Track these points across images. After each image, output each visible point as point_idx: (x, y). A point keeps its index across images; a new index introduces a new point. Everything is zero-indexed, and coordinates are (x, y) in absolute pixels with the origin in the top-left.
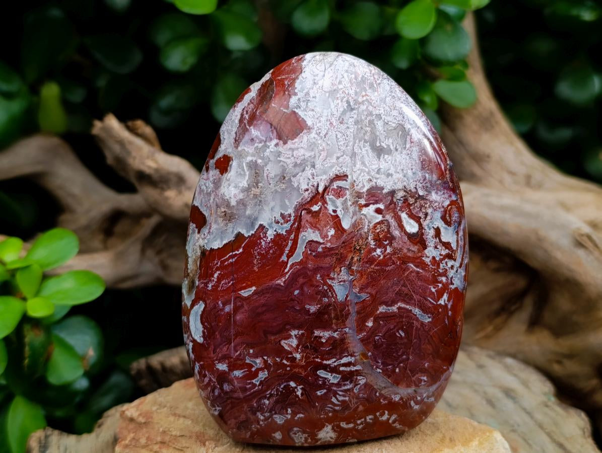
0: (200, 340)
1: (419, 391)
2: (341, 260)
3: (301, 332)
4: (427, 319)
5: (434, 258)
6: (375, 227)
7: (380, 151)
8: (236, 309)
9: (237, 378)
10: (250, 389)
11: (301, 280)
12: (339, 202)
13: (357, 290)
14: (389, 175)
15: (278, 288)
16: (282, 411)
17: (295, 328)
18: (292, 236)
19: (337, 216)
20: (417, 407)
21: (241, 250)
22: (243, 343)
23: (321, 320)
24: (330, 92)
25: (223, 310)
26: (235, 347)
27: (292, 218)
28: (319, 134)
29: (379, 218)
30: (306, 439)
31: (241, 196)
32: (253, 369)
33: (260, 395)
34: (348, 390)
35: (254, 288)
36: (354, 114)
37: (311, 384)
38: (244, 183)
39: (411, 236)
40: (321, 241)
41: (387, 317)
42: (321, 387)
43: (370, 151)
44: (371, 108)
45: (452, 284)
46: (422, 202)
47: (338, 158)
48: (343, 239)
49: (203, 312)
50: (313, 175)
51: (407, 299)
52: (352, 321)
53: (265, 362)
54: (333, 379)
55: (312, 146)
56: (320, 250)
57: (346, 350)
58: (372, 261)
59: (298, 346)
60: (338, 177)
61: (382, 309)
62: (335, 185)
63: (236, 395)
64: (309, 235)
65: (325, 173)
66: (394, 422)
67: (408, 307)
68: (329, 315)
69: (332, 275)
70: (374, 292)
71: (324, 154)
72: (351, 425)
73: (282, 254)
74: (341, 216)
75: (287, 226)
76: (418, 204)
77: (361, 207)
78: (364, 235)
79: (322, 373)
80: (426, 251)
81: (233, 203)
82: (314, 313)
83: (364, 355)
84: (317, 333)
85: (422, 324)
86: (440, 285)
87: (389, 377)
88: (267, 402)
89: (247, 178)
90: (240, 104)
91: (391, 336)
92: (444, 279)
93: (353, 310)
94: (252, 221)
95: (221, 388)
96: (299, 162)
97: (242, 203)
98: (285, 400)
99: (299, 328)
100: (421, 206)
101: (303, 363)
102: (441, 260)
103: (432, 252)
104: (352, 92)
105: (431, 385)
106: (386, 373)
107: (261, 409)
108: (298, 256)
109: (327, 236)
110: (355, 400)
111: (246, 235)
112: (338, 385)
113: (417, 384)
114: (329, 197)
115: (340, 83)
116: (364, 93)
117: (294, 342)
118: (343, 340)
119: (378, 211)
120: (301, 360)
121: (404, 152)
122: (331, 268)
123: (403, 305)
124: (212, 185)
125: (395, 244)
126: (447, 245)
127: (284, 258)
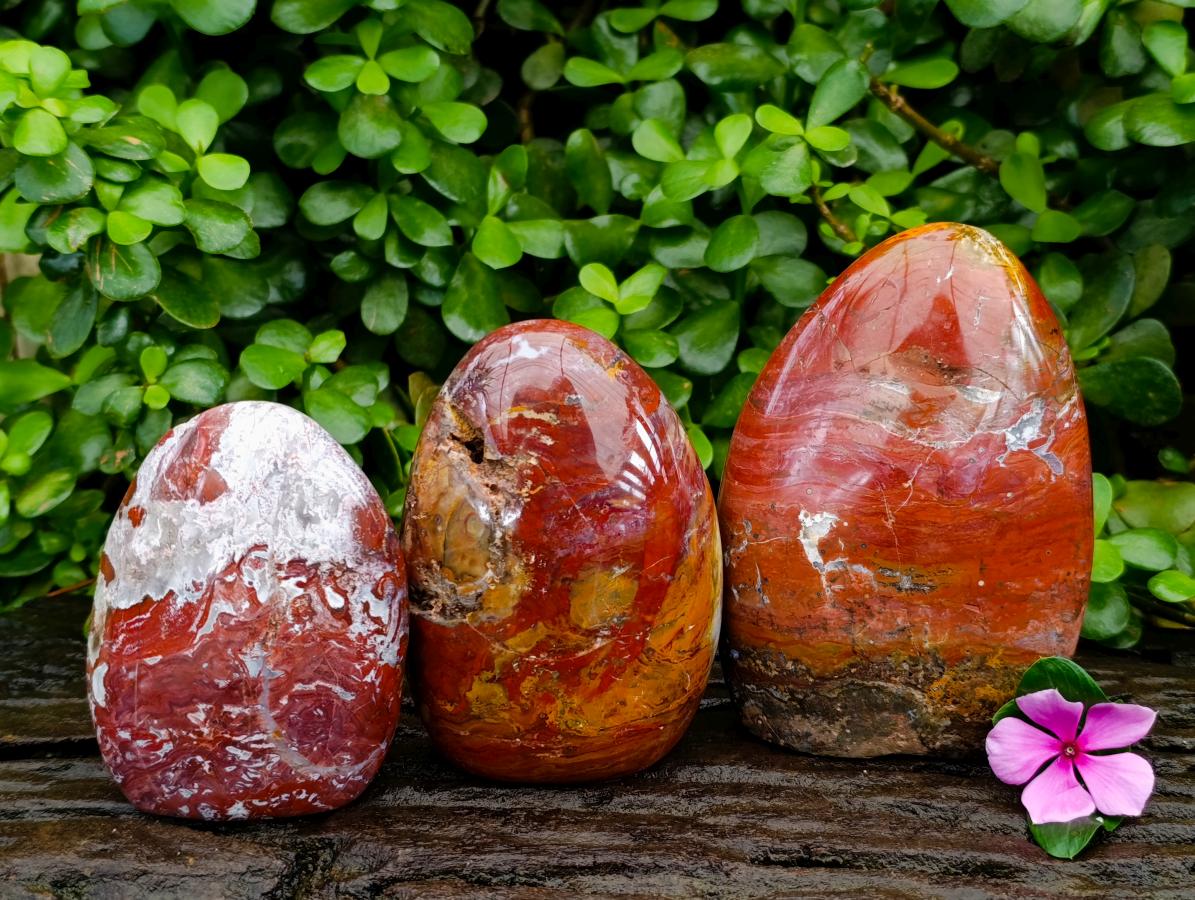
0: (103, 704)
1: (342, 769)
2: (254, 635)
3: (209, 706)
4: (349, 697)
5: (360, 634)
6: (294, 601)
7: (306, 520)
8: (140, 678)
9: (140, 748)
10: (154, 760)
11: (211, 653)
12: (256, 573)
13: (271, 666)
14: (314, 546)
15: (185, 660)
16: (188, 785)
17: (203, 701)
18: (203, 607)
19: (253, 589)
20: (341, 786)
21: (148, 615)
22: (147, 713)
23: (232, 693)
24: (257, 451)
25: (126, 676)
26: (138, 716)
27: (204, 587)
28: (239, 498)
29: (300, 591)
30: (215, 815)
31: (152, 556)
32: (158, 740)
33: (164, 767)
34: (260, 768)
35: (159, 657)
36: (280, 478)
37: (219, 761)
38: (156, 542)
39: (334, 612)
40: (234, 613)
41: (303, 695)
42: (230, 764)
43: (295, 519)
44: (300, 472)
45: (381, 659)
46: (350, 575)
47: (259, 526)
48: (257, 614)
49: (107, 674)
50: (229, 542)
51: (327, 676)
52: (265, 697)
53: (171, 734)
54: (244, 755)
55: (231, 512)
56: (232, 623)
57: (258, 727)
58: (287, 637)
59: (205, 721)
60: (257, 547)
61: (298, 687)
62: (253, 555)
63: (138, 765)
64: (221, 606)
65: (243, 541)
66: (315, 800)
67: (328, 685)
68: (240, 691)
69: (244, 650)
70: (289, 670)
71: (243, 520)
72: (265, 803)
73: (190, 624)
74: (257, 589)
75: (199, 595)
76: (345, 577)
77: (280, 579)
78: (282, 611)
79: (231, 749)
80: (351, 627)
81: (143, 562)
82: (223, 689)
83: (277, 733)
84: (226, 708)
85: (344, 702)
86: (367, 662)
87: (306, 755)
88: (172, 775)
89: (160, 536)
90: (161, 448)
91: (308, 715)
92: (371, 656)
93: (266, 687)
94: (163, 583)
95: (124, 757)
96: (215, 527)
97: (152, 563)
98: (191, 773)
99: (207, 701)
100: (349, 580)
101: (211, 738)
102: (369, 636)
103: (358, 628)
104: (281, 454)
105: (356, 763)
106: (302, 751)
107: (165, 781)
108: (208, 628)
109: (240, 609)
110: (268, 778)
111: (155, 599)
112: (249, 762)
113: (340, 762)
114: (245, 568)
115: (269, 442)
116: (294, 455)
117: (202, 716)
118: (254, 717)
119: (300, 585)
120: (208, 735)
121: (335, 520)
122: (244, 643)
123: (322, 683)
124: (123, 537)
125: (316, 620)
126: (377, 620)
127: (193, 628)
